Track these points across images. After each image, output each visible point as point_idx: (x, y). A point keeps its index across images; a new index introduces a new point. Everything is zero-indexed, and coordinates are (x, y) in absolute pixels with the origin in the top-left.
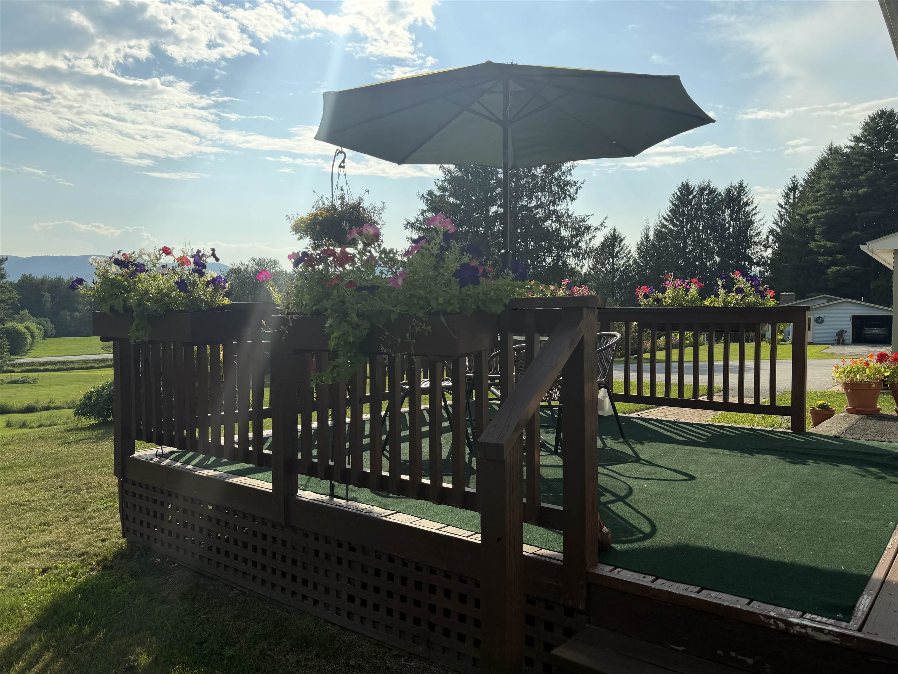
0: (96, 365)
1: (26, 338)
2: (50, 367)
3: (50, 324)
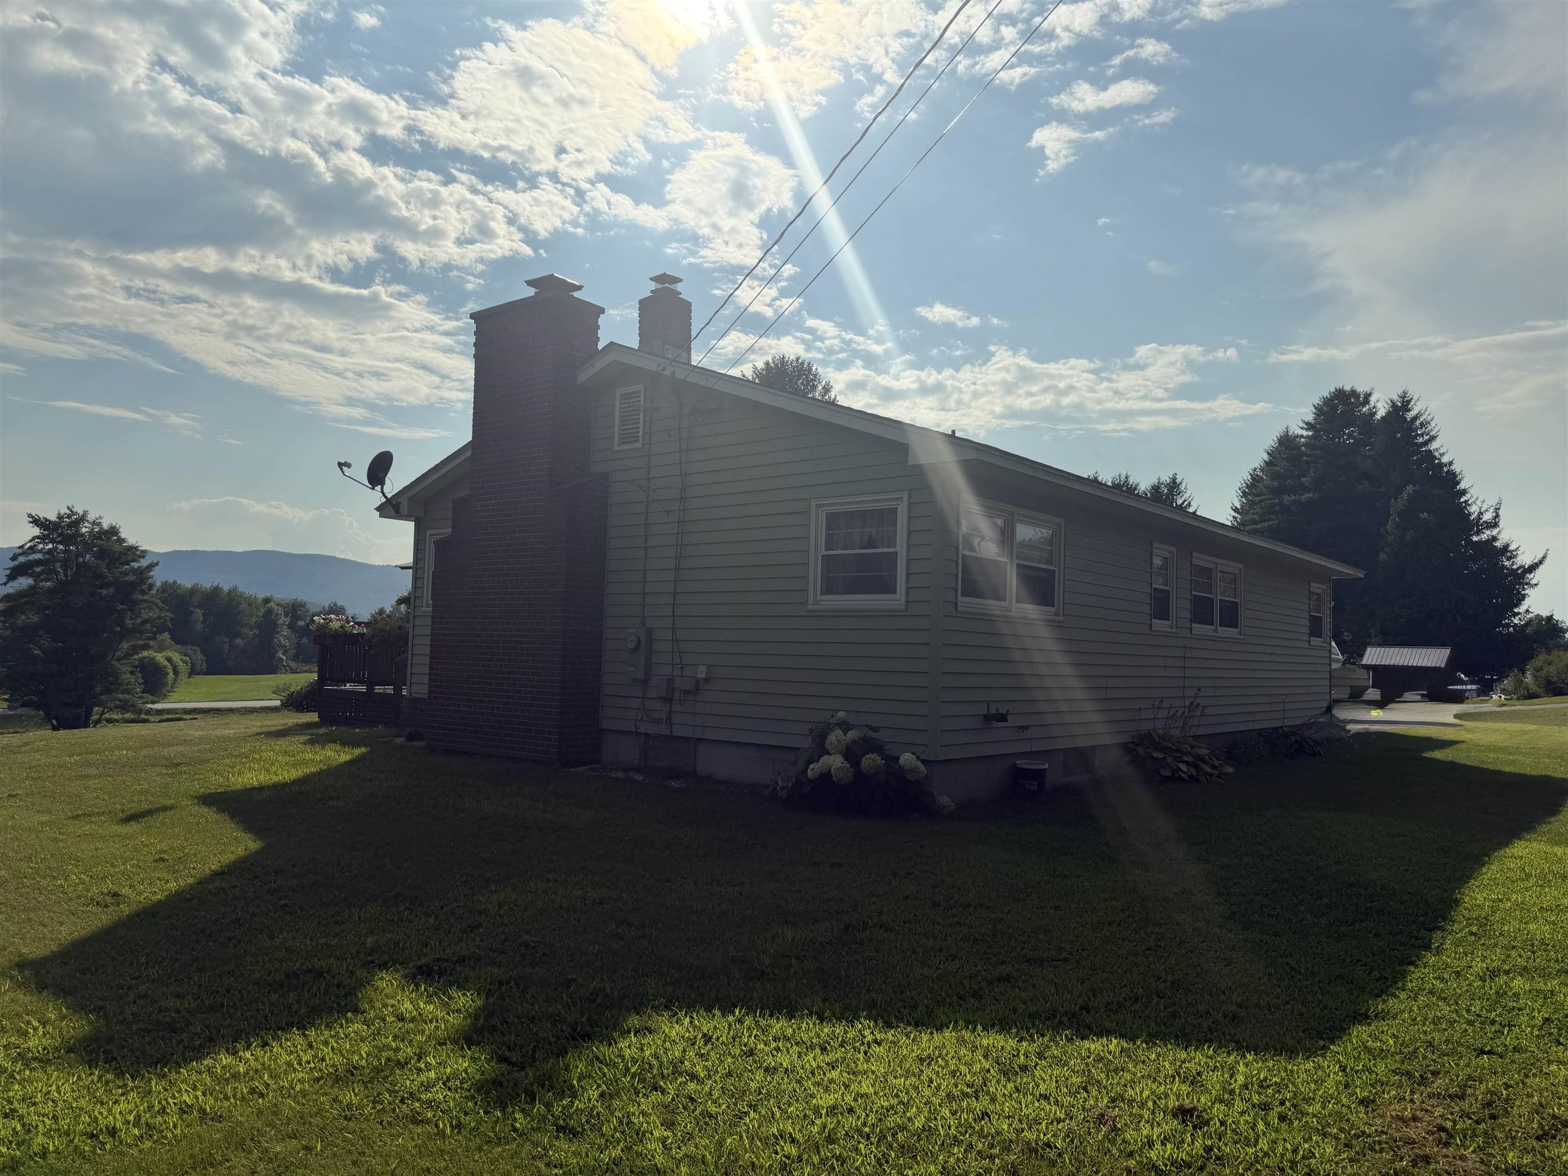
1: (167, 674)
3: (200, 656)
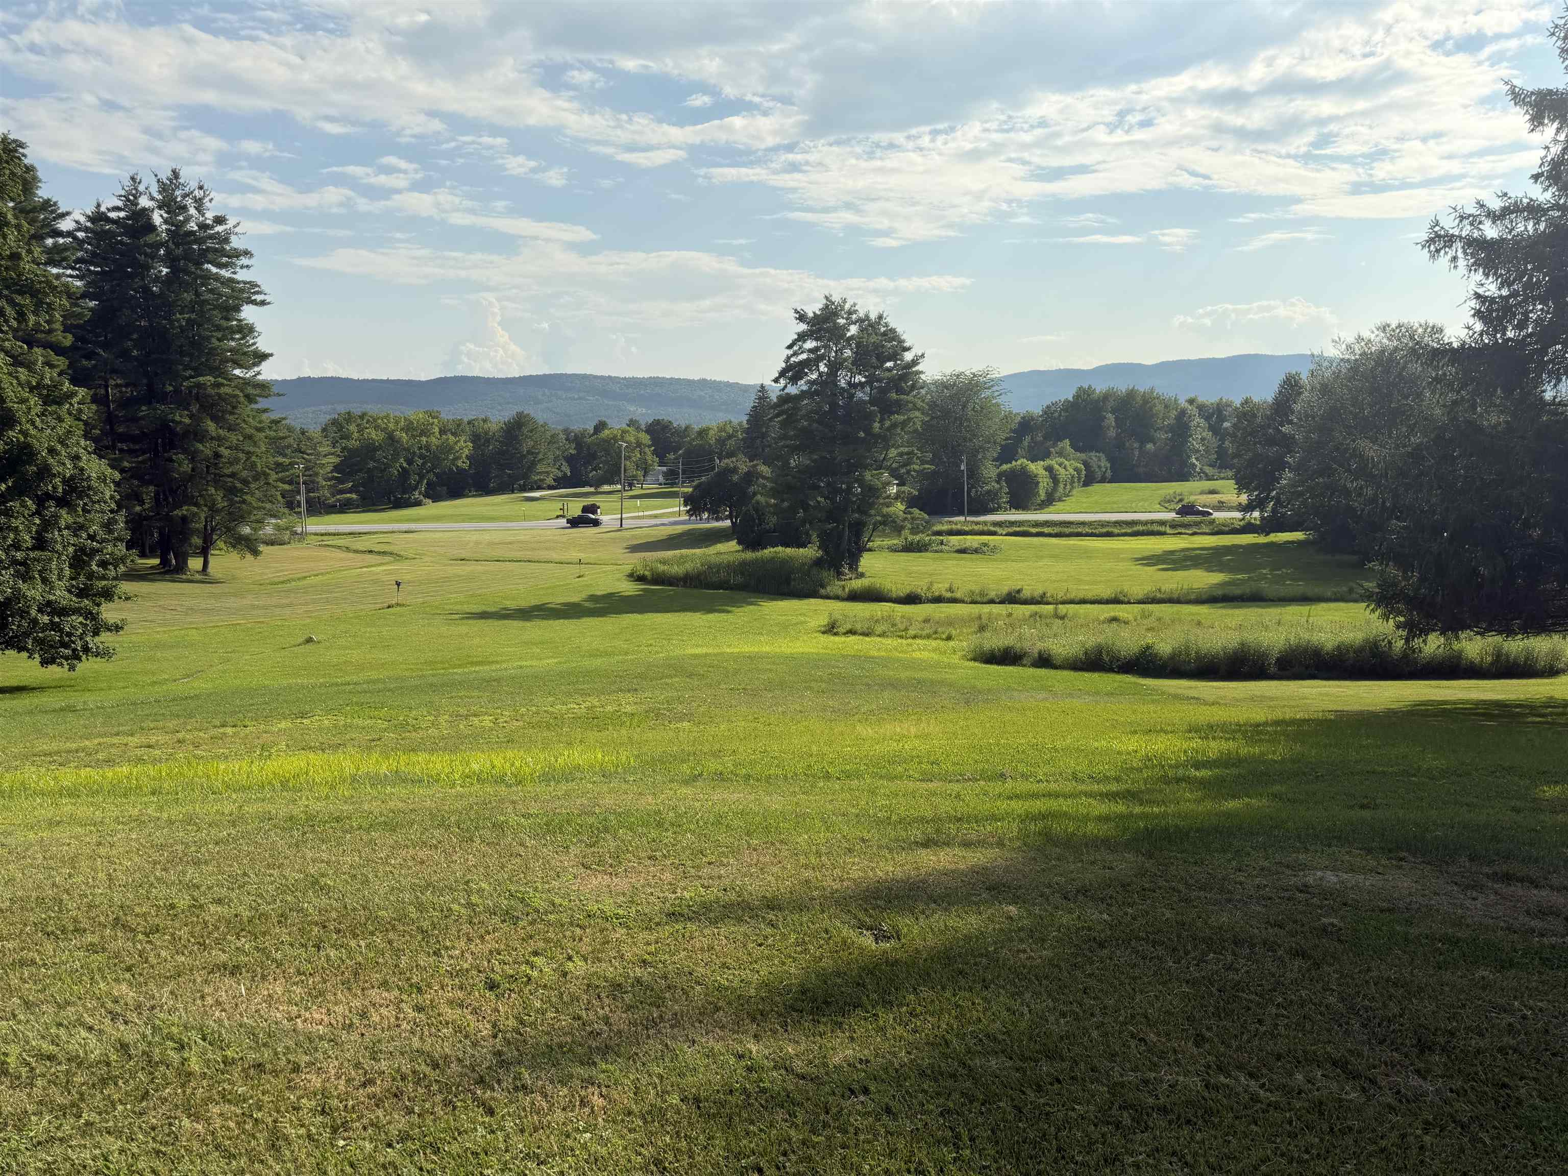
0: (1116, 531)
1: (1038, 483)
2: (1046, 530)
3: (1103, 462)
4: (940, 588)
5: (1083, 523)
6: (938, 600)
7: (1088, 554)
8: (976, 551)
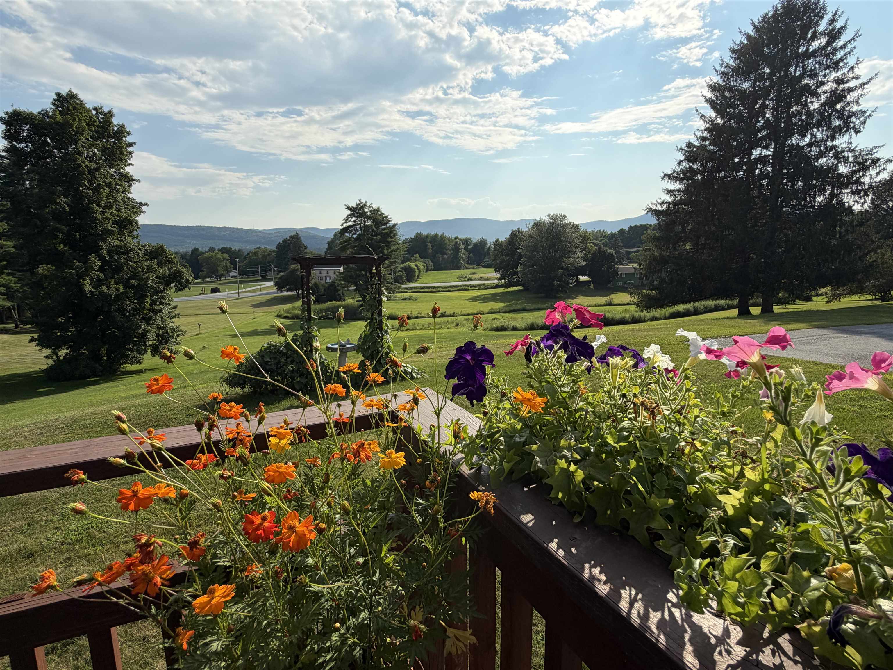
0: (452, 289)
1: (416, 272)
2: (426, 290)
3: (430, 263)
4: (415, 314)
5: (438, 287)
6: (417, 317)
7: (450, 298)
8: (410, 299)
